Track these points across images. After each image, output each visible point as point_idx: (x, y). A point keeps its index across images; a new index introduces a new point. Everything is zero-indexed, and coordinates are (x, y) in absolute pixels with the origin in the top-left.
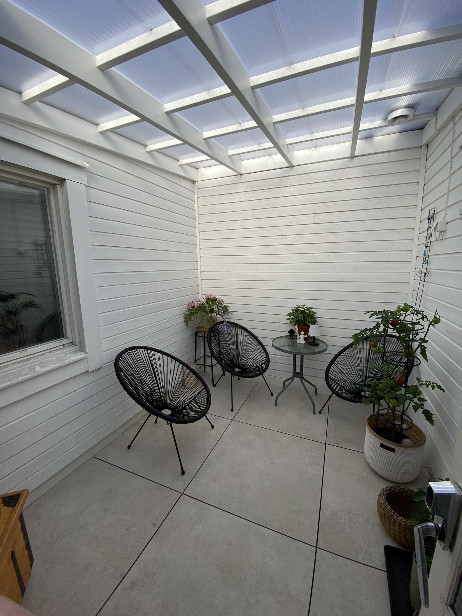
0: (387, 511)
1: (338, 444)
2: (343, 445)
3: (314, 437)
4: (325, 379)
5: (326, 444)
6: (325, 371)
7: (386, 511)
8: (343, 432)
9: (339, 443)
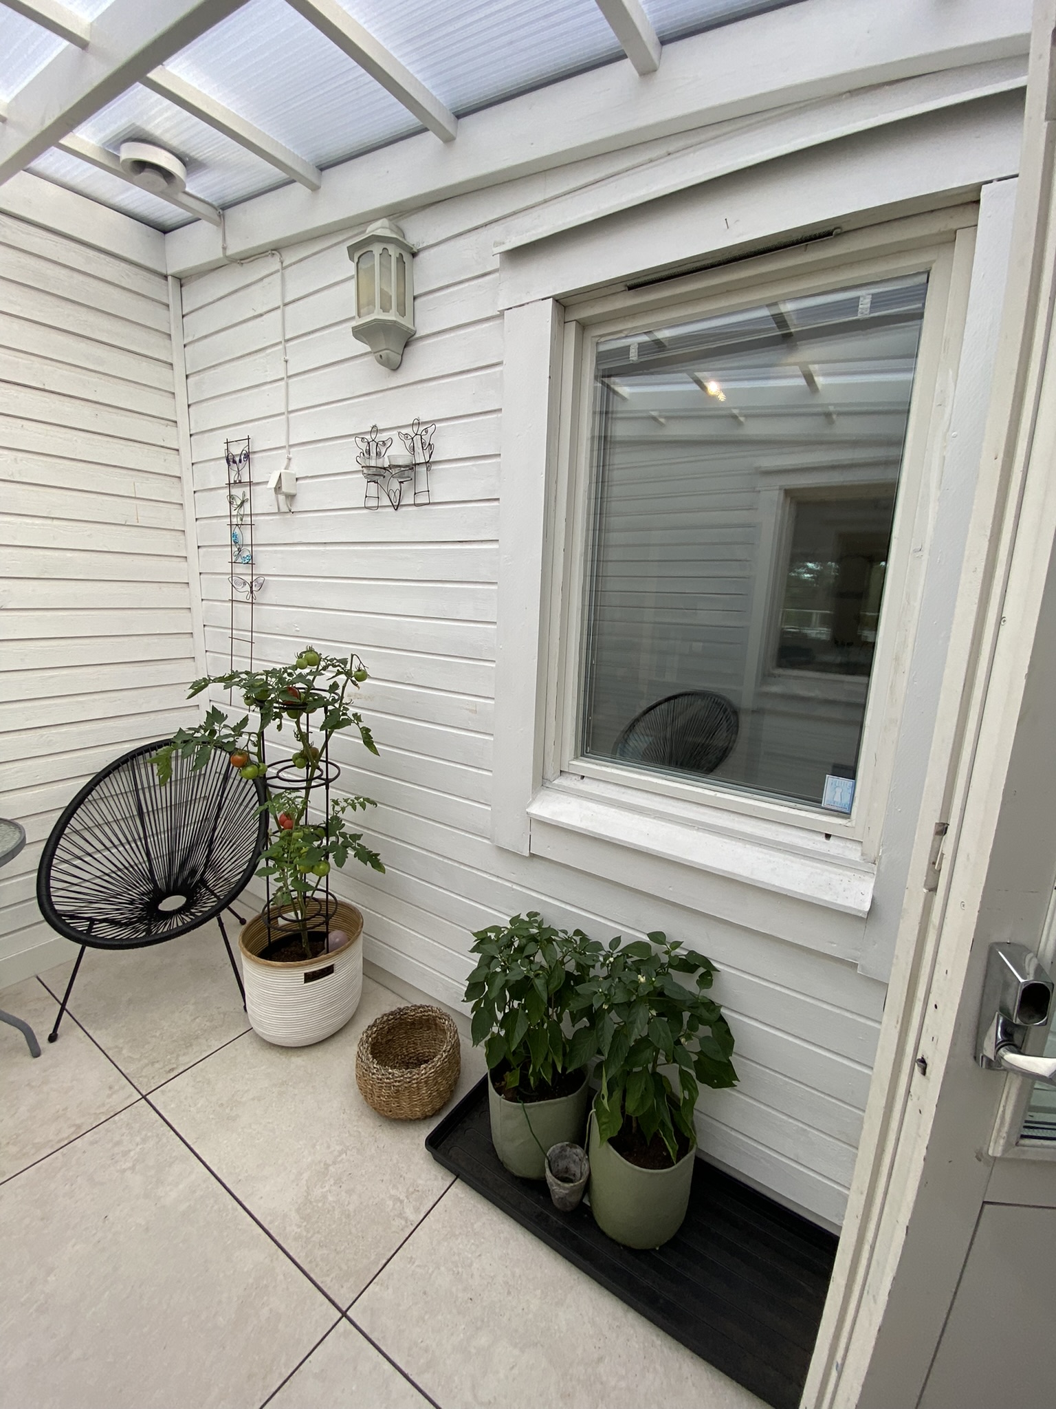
0: (399, 1082)
1: (172, 1070)
2: (187, 1060)
3: (98, 1112)
4: (46, 924)
5: (144, 1097)
6: (36, 901)
7: (397, 1084)
8: (158, 1034)
9: (175, 1066)
